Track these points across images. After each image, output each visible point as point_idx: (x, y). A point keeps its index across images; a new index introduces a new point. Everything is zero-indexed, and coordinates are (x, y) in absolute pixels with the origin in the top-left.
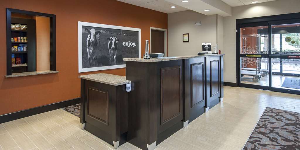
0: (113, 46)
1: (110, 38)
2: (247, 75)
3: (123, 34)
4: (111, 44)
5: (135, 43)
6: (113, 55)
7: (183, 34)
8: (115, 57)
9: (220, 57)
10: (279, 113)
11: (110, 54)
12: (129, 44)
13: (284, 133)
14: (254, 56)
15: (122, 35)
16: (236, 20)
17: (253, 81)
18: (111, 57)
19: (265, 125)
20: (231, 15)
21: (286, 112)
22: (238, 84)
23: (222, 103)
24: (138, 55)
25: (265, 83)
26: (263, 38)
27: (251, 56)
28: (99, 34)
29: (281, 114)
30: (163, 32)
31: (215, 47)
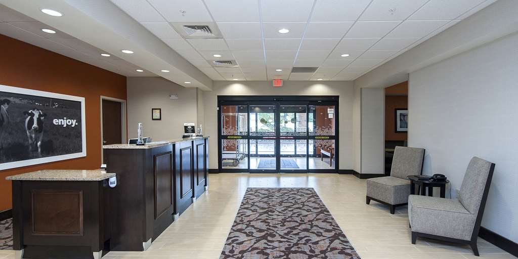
0: (35, 125)
1: (30, 112)
2: (228, 159)
3: (54, 105)
4: (31, 122)
5: (75, 120)
6: (36, 140)
7: (153, 109)
8: (39, 143)
9: (205, 140)
10: (257, 190)
11: (29, 138)
12: (65, 122)
13: (261, 205)
14: (235, 137)
15: (52, 106)
16: (218, 96)
17: (234, 165)
18: (31, 144)
19: (247, 202)
20: (211, 90)
21: (262, 189)
22: (220, 170)
23: (207, 192)
24: (80, 139)
25: (243, 165)
26: (242, 117)
27: (232, 137)
28: (6, 105)
29: (258, 191)
30: (120, 104)
31: (199, 129)
